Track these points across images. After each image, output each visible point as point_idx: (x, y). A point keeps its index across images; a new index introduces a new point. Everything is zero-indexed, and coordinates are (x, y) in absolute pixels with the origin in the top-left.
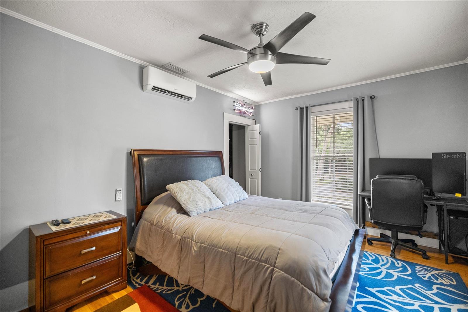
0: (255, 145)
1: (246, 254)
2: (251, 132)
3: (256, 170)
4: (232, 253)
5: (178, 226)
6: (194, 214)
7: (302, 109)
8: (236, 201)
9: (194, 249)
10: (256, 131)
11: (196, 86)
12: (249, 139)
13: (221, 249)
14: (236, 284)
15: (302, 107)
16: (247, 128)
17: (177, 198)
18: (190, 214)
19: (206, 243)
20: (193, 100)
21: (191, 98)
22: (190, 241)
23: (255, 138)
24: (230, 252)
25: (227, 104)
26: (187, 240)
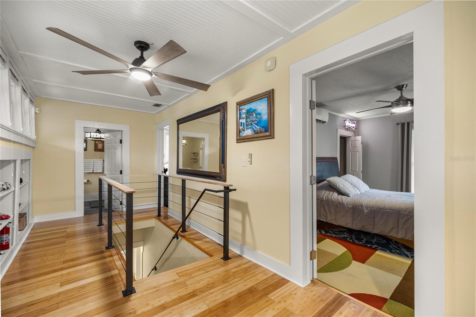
0: (356, 153)
1: (407, 211)
2: (352, 142)
3: (357, 172)
4: (397, 211)
5: (347, 200)
6: (351, 195)
7: (403, 125)
8: (366, 191)
9: (366, 212)
10: (358, 142)
11: (328, 113)
12: (351, 148)
13: (387, 210)
14: (400, 226)
15: (403, 122)
16: (349, 139)
17: (337, 186)
18: (349, 195)
19: (374, 208)
20: (326, 123)
21: (325, 122)
22: (360, 208)
23: (357, 147)
24: (395, 211)
25: (339, 122)
26: (358, 208)
